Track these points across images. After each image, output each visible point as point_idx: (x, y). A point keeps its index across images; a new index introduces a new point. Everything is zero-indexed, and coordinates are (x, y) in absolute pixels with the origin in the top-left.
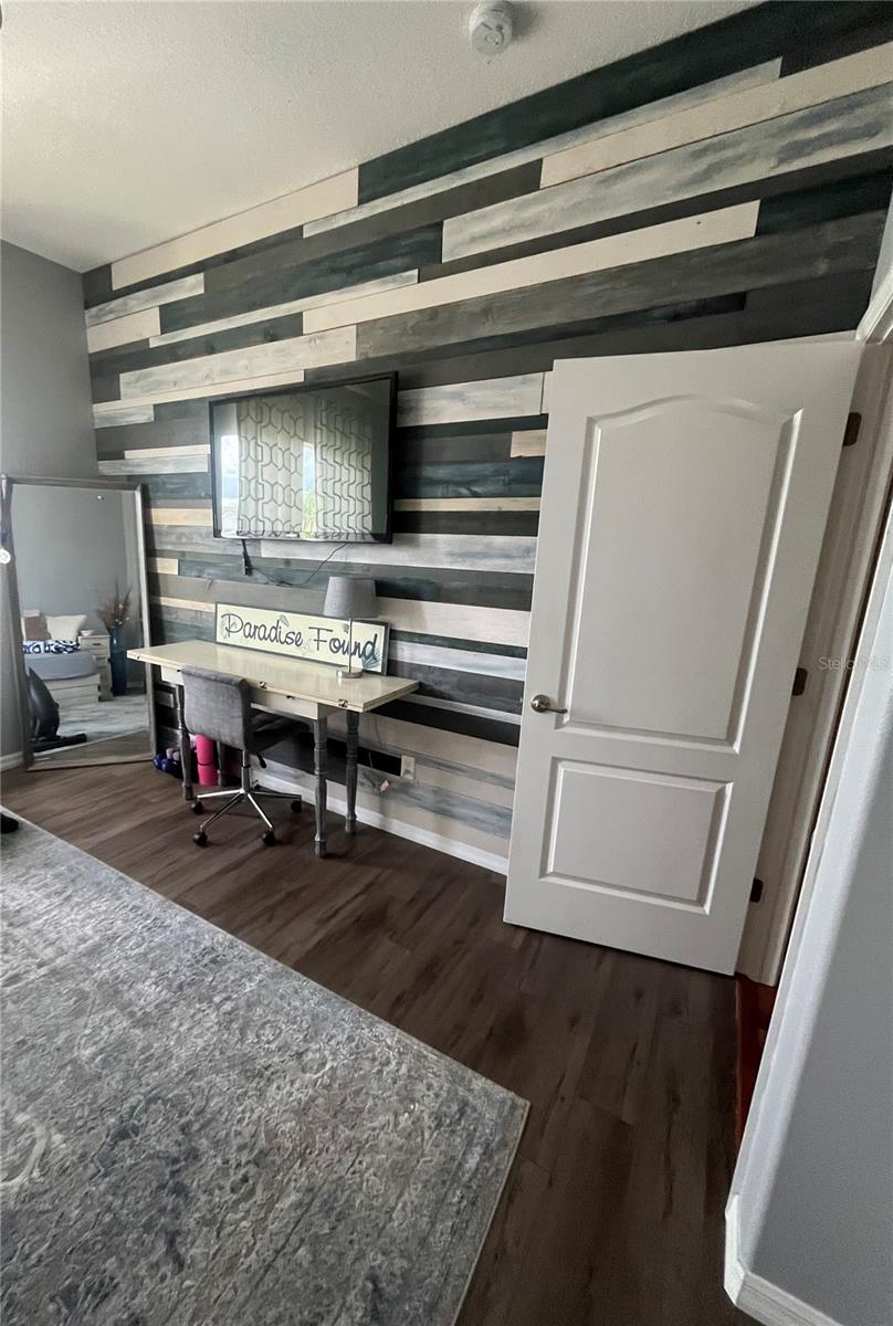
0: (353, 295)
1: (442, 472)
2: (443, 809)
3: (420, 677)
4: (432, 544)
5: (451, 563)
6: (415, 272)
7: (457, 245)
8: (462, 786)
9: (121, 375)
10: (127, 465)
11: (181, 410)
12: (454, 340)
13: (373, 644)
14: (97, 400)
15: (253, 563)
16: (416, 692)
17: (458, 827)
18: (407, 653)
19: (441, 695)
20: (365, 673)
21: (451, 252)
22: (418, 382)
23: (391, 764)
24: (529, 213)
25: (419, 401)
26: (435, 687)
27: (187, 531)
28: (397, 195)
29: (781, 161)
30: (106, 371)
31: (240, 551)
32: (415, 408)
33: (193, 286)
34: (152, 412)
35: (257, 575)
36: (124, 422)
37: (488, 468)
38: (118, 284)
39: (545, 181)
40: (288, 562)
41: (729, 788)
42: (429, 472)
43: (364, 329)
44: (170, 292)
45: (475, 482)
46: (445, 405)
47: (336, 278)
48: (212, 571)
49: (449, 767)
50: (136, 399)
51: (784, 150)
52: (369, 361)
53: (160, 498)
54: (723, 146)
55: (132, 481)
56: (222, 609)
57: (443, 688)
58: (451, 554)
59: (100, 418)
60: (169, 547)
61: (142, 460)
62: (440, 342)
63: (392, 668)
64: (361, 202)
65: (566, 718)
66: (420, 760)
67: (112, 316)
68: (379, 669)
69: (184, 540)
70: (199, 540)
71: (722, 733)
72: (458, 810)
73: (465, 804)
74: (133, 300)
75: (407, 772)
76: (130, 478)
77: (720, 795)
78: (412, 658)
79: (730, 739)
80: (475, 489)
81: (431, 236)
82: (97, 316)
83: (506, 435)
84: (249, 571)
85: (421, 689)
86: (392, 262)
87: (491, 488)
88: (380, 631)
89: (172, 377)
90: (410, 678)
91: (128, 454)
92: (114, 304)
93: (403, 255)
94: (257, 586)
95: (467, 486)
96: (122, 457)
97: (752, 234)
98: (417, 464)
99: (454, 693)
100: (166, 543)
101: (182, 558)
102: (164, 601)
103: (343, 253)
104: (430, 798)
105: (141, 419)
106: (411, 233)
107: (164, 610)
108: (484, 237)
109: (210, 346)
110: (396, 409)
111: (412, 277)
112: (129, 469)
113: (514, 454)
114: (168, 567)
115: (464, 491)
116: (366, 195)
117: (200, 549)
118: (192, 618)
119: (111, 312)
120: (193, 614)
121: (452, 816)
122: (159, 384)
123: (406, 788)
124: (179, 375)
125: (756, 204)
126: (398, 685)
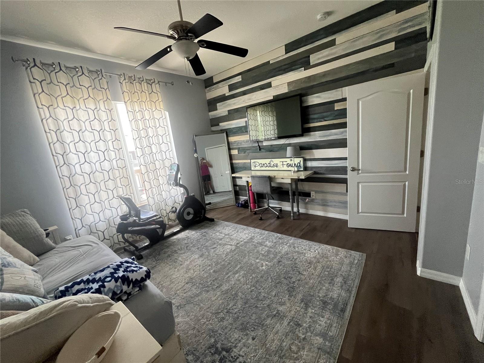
0: (286, 76)
1: (316, 116)
2: (325, 204)
3: (314, 170)
4: (314, 135)
5: (320, 139)
6: (303, 68)
7: (314, 61)
8: (329, 197)
9: (217, 104)
10: (221, 127)
11: (237, 110)
12: (315, 83)
13: (300, 163)
14: (210, 111)
15: (261, 147)
16: (313, 174)
17: (330, 209)
18: (310, 164)
19: (321, 174)
20: (298, 171)
21: (313, 62)
22: (307, 95)
23: (308, 195)
24: (333, 51)
25: (307, 99)
26: (319, 172)
27: (240, 142)
28: (296, 51)
29: (399, 32)
30: (212, 104)
31: (257, 145)
32: (306, 101)
33: (239, 79)
34: (227, 112)
35: (262, 150)
36: (219, 116)
37: (329, 113)
38: (215, 81)
39: (337, 43)
40: (271, 145)
41: (407, 183)
42: (312, 116)
43: (289, 84)
44: (231, 81)
45: (325, 117)
46: (314, 99)
47: (281, 72)
48: (248, 151)
49: (325, 193)
50: (222, 110)
51: (399, 30)
52: (291, 92)
53: (231, 134)
54: (383, 31)
55: (222, 131)
56: (252, 161)
57: (321, 172)
58: (320, 137)
59: (211, 116)
60: (235, 147)
61: (224, 125)
62: (312, 84)
63: (306, 169)
64: (286, 53)
65: (360, 172)
66: (316, 192)
67: (214, 89)
68: (302, 169)
69: (239, 144)
70: (244, 144)
71: (403, 169)
72: (329, 204)
73: (331, 202)
74: (220, 85)
75: (313, 196)
76: (221, 130)
77: (405, 185)
78: (311, 165)
79: (405, 170)
80: (326, 119)
81: (307, 59)
82: (209, 90)
83: (333, 105)
84: (260, 150)
85: (315, 173)
86: (296, 67)
87: (331, 118)
88: (301, 159)
89: (233, 102)
90: (311, 170)
91: (220, 124)
92: (214, 86)
93: (299, 65)
94: (263, 153)
95: (323, 119)
96: (218, 125)
97: (394, 49)
98: (309, 115)
99: (325, 172)
100: (234, 146)
101: (239, 149)
102: (234, 162)
103: (281, 66)
104: (320, 202)
105: (224, 114)
106: (301, 59)
107: (234, 164)
108: (321, 58)
109: (244, 93)
110: (301, 102)
111: (302, 69)
112: (221, 128)
113: (336, 109)
114: (234, 152)
115: (323, 120)
116: (287, 52)
117: (244, 146)
118: (243, 165)
119: (213, 88)
120: (243, 164)
121: (328, 206)
122: (229, 105)
123: (313, 200)
124: (235, 102)
125: (394, 43)
126: (308, 173)
